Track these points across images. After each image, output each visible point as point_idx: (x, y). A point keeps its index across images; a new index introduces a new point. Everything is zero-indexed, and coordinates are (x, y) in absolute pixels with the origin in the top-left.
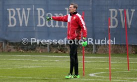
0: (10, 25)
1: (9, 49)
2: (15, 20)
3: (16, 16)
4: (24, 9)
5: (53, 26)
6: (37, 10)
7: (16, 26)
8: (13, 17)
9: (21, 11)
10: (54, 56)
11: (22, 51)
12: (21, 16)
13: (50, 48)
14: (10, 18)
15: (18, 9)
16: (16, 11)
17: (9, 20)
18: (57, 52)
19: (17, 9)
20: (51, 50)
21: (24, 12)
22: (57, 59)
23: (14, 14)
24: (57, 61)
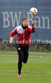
0: (4, 26)
1: (3, 46)
2: (9, 22)
3: (10, 19)
4: (16, 13)
5: (40, 27)
6: (27, 14)
7: (9, 27)
8: (7, 19)
9: (14, 14)
10: (39, 53)
11: (14, 48)
12: (14, 18)
13: (37, 46)
14: (4, 20)
15: (12, 13)
16: (10, 14)
17: (3, 22)
18: (43, 50)
19: (10, 13)
20: (38, 48)
21: (16, 15)
22: (42, 55)
23: (8, 17)
24: (41, 57)
